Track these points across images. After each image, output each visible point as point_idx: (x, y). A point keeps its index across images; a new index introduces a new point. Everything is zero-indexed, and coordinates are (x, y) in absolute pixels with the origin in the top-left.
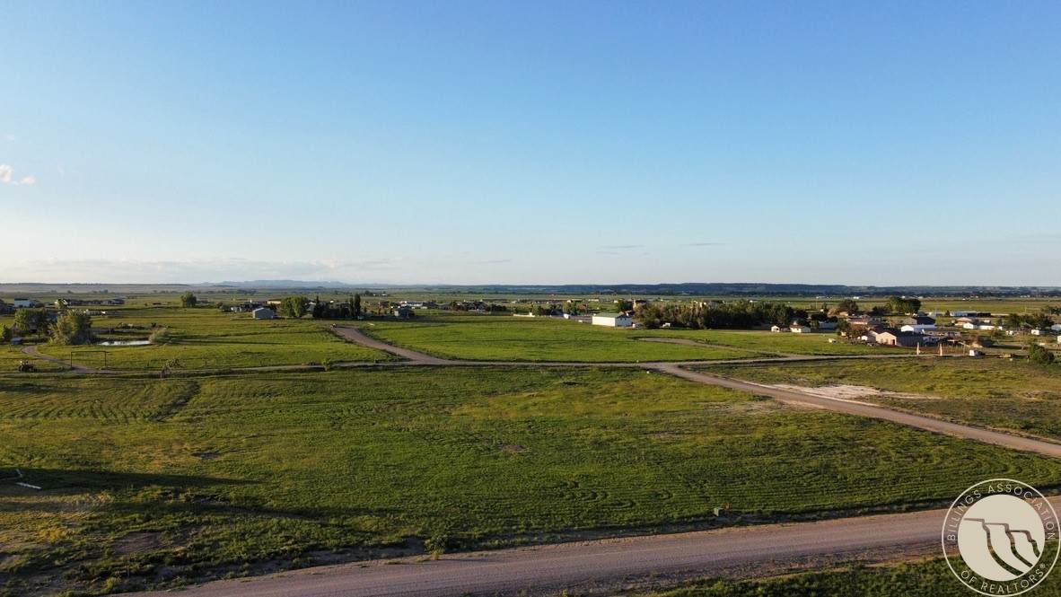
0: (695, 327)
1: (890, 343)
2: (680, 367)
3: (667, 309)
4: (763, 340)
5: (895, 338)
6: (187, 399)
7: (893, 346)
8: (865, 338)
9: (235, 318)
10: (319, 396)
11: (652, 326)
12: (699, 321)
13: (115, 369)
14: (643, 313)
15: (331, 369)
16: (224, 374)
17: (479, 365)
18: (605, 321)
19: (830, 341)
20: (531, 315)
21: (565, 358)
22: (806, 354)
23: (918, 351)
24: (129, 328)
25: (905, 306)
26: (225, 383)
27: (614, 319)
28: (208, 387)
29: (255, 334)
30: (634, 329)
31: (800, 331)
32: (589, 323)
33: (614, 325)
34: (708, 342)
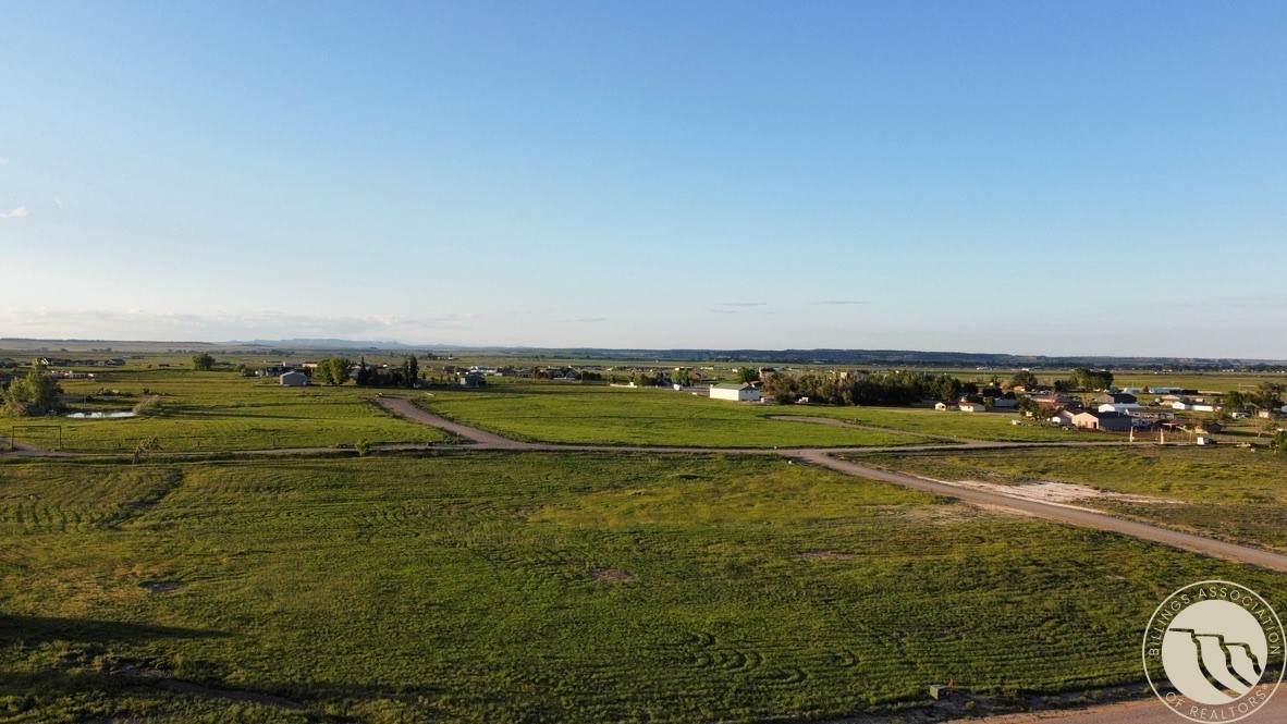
0: (840, 402)
1: (1090, 426)
2: (830, 455)
3: (803, 380)
4: (929, 420)
5: (1096, 420)
6: (162, 495)
7: (1095, 430)
8: (1057, 419)
9: (257, 384)
10: (346, 492)
11: (786, 401)
12: (845, 396)
13: (74, 450)
14: (773, 384)
15: (368, 454)
16: (220, 460)
17: (566, 451)
18: (727, 394)
19: (1014, 423)
20: (632, 385)
21: (679, 442)
22: (990, 440)
23: (1132, 438)
24: (113, 394)
25: (1094, 380)
26: (219, 471)
27: (737, 392)
28: (195, 478)
29: (278, 404)
30: (762, 405)
31: (971, 409)
32: (706, 396)
33: (737, 399)
34: (859, 422)
